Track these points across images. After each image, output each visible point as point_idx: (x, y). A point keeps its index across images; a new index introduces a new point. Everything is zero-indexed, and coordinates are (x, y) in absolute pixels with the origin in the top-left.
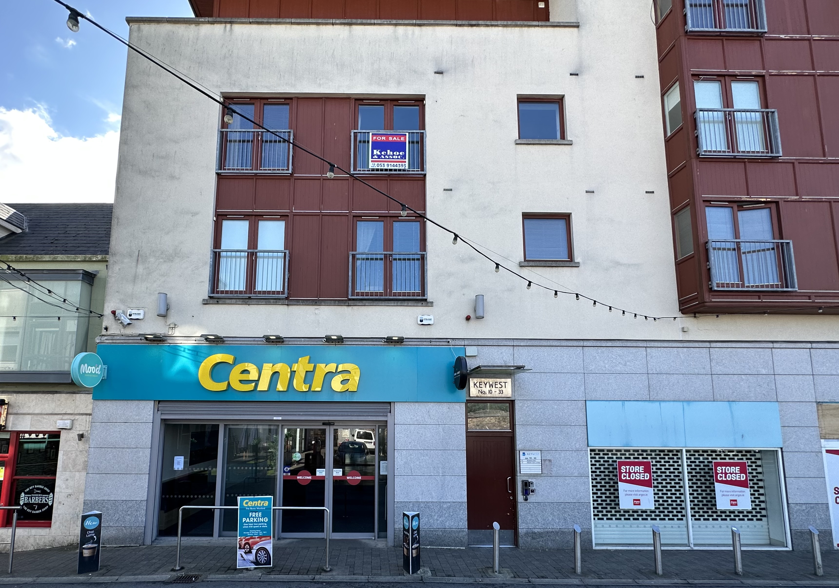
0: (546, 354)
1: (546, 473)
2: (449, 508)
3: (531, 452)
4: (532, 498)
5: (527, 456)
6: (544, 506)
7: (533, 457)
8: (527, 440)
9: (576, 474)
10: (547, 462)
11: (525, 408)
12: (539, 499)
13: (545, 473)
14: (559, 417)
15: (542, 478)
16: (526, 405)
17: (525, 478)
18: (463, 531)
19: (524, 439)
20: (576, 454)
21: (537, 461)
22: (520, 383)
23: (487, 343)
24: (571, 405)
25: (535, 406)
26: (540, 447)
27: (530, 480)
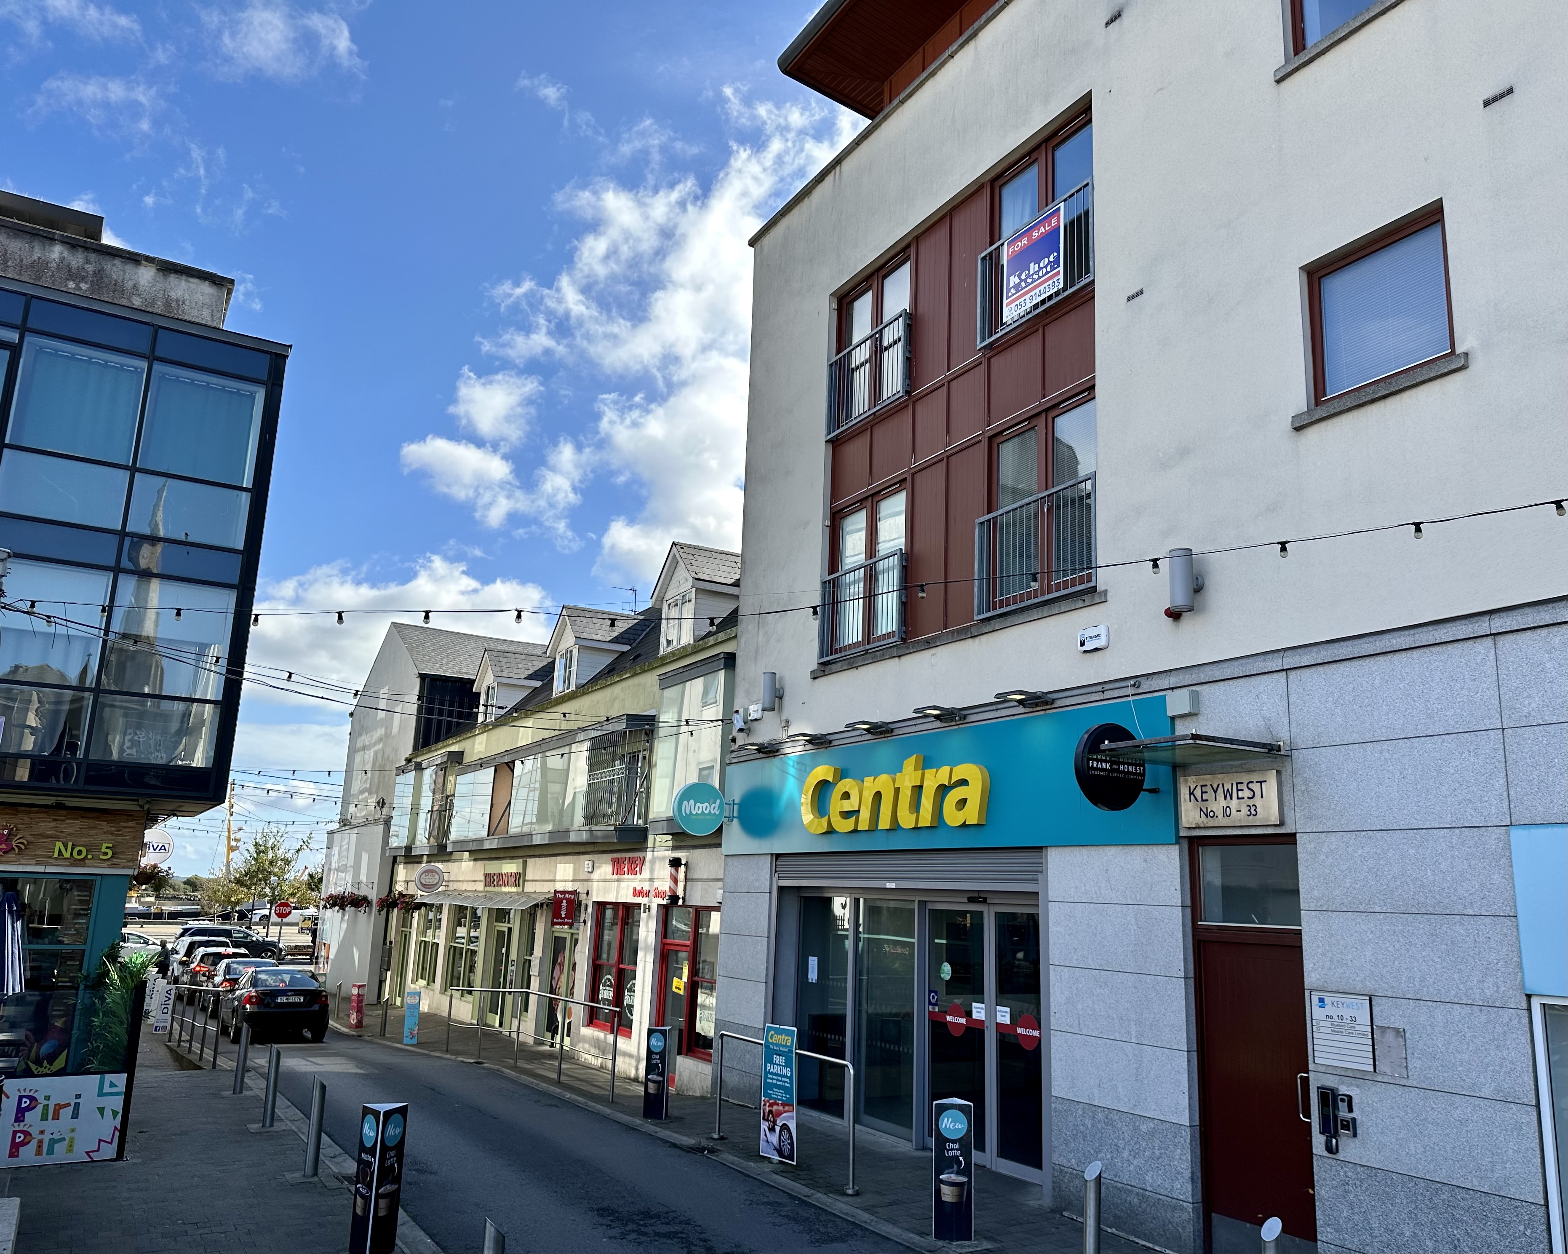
0: (1377, 682)
1: (1389, 1072)
2: (1152, 1133)
3: (1342, 998)
4: (1349, 1148)
5: (1329, 1010)
6: (1386, 1185)
7: (1347, 1013)
8: (1331, 961)
9: (1486, 1092)
10: (1390, 1036)
11: (1322, 857)
12: (1373, 1158)
13: (1385, 1074)
14: (1422, 886)
15: (1379, 1088)
16: (1325, 849)
17: (1330, 1082)
18: (1182, 1209)
19: (1324, 955)
20: (1483, 1018)
21: (1358, 1028)
22: (1306, 781)
23: (1218, 673)
24: (1463, 844)
25: (1350, 850)
26: (1370, 986)
27: (1343, 1090)
